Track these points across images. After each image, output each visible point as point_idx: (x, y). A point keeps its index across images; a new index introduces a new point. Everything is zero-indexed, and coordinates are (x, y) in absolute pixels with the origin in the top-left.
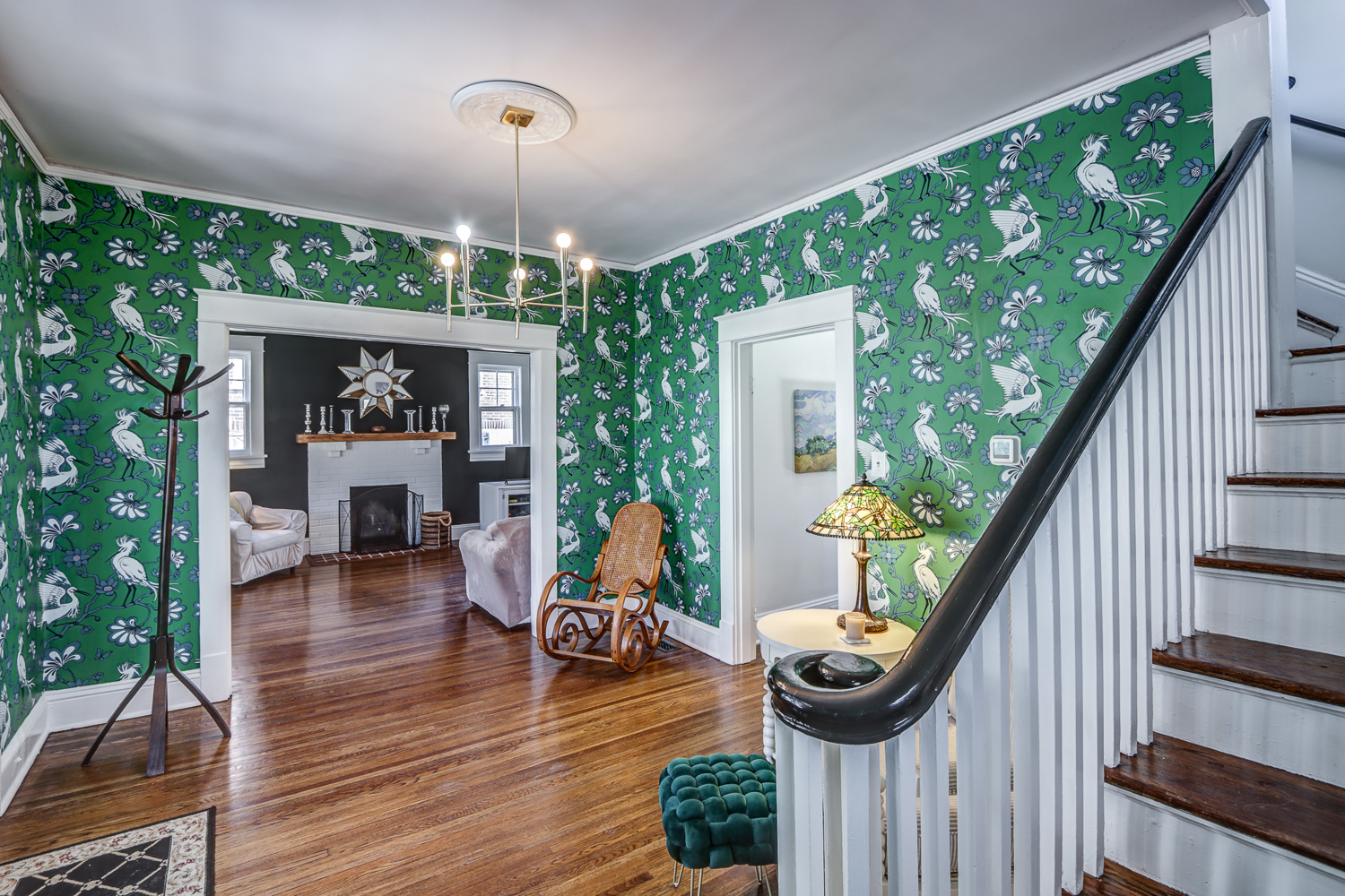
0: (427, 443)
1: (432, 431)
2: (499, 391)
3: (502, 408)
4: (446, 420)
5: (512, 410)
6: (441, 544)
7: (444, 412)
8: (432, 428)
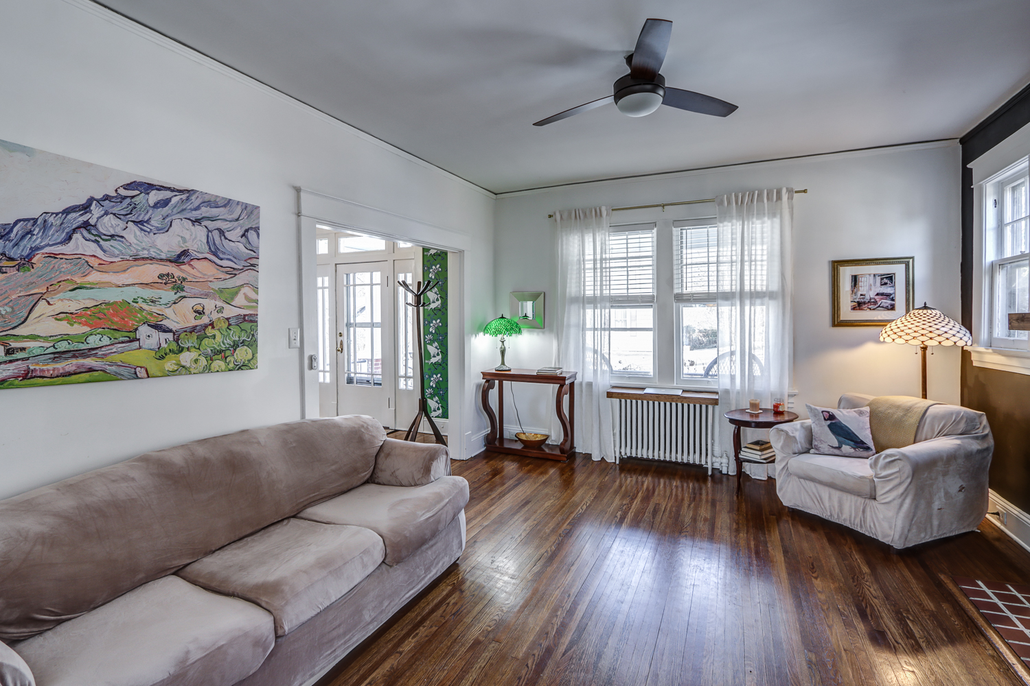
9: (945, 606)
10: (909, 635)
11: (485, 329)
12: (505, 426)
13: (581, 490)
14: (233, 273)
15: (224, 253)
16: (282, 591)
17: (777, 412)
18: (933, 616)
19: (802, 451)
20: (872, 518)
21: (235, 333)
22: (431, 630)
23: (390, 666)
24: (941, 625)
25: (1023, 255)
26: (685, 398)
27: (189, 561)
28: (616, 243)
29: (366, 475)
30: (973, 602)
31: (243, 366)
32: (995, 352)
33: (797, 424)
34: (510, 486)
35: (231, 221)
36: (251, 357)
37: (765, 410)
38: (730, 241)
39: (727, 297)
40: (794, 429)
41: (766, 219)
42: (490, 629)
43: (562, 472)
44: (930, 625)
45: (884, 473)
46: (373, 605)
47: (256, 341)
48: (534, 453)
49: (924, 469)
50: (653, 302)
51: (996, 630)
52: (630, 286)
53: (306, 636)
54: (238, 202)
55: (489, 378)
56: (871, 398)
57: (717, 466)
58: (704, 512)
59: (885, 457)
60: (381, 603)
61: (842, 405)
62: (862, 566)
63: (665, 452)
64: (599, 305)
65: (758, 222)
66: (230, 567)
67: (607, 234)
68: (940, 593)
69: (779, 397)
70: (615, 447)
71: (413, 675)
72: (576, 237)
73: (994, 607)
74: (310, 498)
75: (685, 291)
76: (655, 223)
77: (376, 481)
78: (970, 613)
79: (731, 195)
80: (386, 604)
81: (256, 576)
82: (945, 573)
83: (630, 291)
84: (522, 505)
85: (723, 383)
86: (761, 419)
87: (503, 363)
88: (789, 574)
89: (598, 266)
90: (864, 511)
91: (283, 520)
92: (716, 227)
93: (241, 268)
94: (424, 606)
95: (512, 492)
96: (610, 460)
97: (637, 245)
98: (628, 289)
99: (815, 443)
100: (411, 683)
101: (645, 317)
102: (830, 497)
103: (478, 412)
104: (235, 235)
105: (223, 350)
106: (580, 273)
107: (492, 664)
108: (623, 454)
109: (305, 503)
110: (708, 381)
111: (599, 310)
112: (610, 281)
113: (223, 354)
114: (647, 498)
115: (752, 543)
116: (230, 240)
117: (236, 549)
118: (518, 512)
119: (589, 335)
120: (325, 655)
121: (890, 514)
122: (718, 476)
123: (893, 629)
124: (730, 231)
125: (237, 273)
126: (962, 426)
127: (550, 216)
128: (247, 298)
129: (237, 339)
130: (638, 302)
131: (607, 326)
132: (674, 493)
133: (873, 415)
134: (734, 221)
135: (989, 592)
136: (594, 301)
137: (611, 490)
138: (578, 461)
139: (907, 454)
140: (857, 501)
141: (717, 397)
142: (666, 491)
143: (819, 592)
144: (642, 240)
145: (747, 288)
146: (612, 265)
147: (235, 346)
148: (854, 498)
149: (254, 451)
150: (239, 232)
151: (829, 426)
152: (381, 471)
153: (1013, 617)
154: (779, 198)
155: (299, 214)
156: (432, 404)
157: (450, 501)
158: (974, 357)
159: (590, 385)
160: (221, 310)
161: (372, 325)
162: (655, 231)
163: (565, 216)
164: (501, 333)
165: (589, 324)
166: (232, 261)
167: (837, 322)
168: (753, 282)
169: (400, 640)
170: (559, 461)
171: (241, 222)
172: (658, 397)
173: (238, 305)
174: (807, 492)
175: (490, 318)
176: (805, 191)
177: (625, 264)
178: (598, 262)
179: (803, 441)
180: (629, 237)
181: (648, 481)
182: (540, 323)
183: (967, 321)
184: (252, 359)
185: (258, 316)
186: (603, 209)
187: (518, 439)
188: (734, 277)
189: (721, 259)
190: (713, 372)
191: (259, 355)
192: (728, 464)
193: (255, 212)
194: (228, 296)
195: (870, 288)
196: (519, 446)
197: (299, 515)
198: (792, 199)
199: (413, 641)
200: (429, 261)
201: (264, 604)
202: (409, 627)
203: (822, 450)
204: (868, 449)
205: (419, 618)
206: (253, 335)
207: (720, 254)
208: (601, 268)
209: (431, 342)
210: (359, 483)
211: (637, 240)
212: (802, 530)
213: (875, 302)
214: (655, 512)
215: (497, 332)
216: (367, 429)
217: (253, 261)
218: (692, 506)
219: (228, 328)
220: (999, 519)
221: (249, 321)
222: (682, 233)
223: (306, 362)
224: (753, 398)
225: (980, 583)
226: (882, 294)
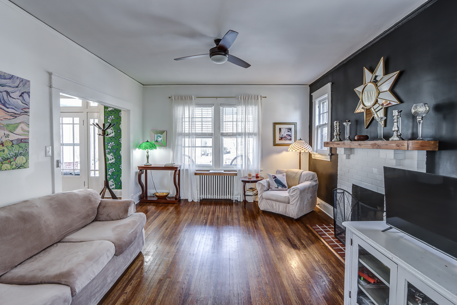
9: (310, 234)
10: (302, 244)
11: (140, 147)
12: (148, 190)
13: (187, 214)
14: (15, 116)
15: (10, 105)
16: (73, 275)
17: (257, 177)
18: (307, 237)
19: (267, 190)
20: (288, 210)
21: (16, 149)
22: (137, 280)
23: (122, 299)
24: (310, 240)
25: (325, 124)
26: (225, 173)
27: (2, 273)
28: (198, 111)
29: (94, 217)
30: (316, 231)
31: (20, 166)
32: (319, 154)
33: (264, 181)
34: (155, 216)
35: (13, 87)
36: (25, 162)
37: (253, 176)
38: (241, 113)
39: (240, 134)
40: (264, 182)
41: (253, 106)
42: (164, 274)
43: (176, 208)
44: (307, 240)
45: (292, 194)
46: (111, 275)
47: (28, 153)
48: (163, 201)
49: (303, 191)
50: (212, 136)
51: (323, 238)
52: (203, 129)
53: (84, 294)
54: (18, 77)
55: (141, 169)
56: (286, 170)
57: (236, 199)
58: (235, 216)
59: (292, 189)
60: (114, 273)
61: (277, 173)
62: (286, 226)
63: (218, 196)
64: (191, 137)
65: (251, 107)
66: (33, 271)
67: (194, 107)
68: (308, 230)
69: (257, 171)
70: (198, 195)
71: (135, 300)
72: (181, 107)
73: (321, 231)
74: (68, 231)
75: (224, 132)
76: (213, 104)
77: (98, 220)
78: (316, 235)
79: (242, 96)
80: (116, 273)
81: (53, 271)
82: (308, 224)
83: (203, 131)
84: (163, 223)
85: (239, 167)
86: (252, 180)
87: (148, 162)
88: (266, 232)
89: (191, 120)
90: (286, 208)
91: (53, 244)
92: (236, 108)
93: (19, 113)
94: (130, 272)
95: (157, 218)
96: (196, 201)
97: (206, 112)
98: (202, 130)
99: (270, 187)
100: (135, 303)
101: (209, 142)
102: (276, 205)
103: (136, 185)
104: (16, 95)
105: (9, 158)
106: (182, 123)
107: (169, 287)
108: (201, 198)
109: (65, 234)
110: (233, 167)
111: (191, 139)
112: (195, 127)
113: (9, 160)
114: (213, 214)
115: (253, 224)
116: (13, 98)
117: (31, 262)
118: (162, 226)
119: (187, 149)
120: (92, 301)
121: (294, 208)
122: (237, 202)
123: (298, 243)
124: (241, 109)
125: (17, 116)
126: (311, 178)
127: (170, 98)
128: (23, 129)
129: (17, 152)
130: (207, 136)
131: (194, 146)
132: (223, 210)
133: (287, 176)
134: (243, 106)
135: (319, 227)
136: (189, 135)
137: (199, 212)
138: (182, 202)
139: (298, 187)
140: (284, 205)
141: (237, 173)
142: (220, 210)
143: (276, 236)
144: (208, 111)
145: (247, 131)
146: (196, 120)
147: (16, 156)
148: (283, 204)
149: (35, 211)
150: (18, 93)
151: (275, 180)
152: (101, 215)
153: (326, 233)
154: (258, 99)
155: (50, 87)
156: (111, 183)
157: (140, 223)
158: (313, 156)
159: (187, 170)
160: (7, 136)
161: (74, 145)
162: (213, 107)
163: (176, 98)
164: (147, 148)
165: (187, 145)
166: (14, 109)
167: (275, 145)
168: (249, 129)
169: (124, 288)
170: (175, 203)
171: (20, 88)
172: (215, 174)
173: (18, 133)
174: (269, 204)
175: (141, 142)
176: (266, 97)
177: (201, 120)
178: (191, 118)
179: (267, 186)
180: (203, 109)
181: (212, 208)
182: (164, 145)
183: (310, 143)
184: (26, 162)
185: (29, 140)
186: (193, 97)
187: (155, 195)
188: (242, 127)
189: (238, 120)
190: (233, 163)
191: (30, 161)
192: (240, 198)
193: (28, 83)
194: (12, 129)
195: (284, 133)
196: (155, 199)
197: (62, 241)
198: (262, 100)
199: (131, 287)
200: (107, 114)
201: (63, 283)
202: (127, 282)
203: (273, 189)
204: (286, 187)
205: (130, 277)
206: (26, 150)
207: (238, 118)
208: (192, 121)
209: (109, 153)
210: (91, 222)
211: (206, 111)
212: (267, 217)
213: (286, 138)
214: (218, 218)
215: (146, 148)
216: (92, 195)
217: (26, 110)
218: (230, 214)
219: (12, 146)
220: (319, 206)
221: (24, 142)
222: (223, 109)
223: (55, 163)
224: (249, 172)
225: (317, 225)
226: (288, 135)
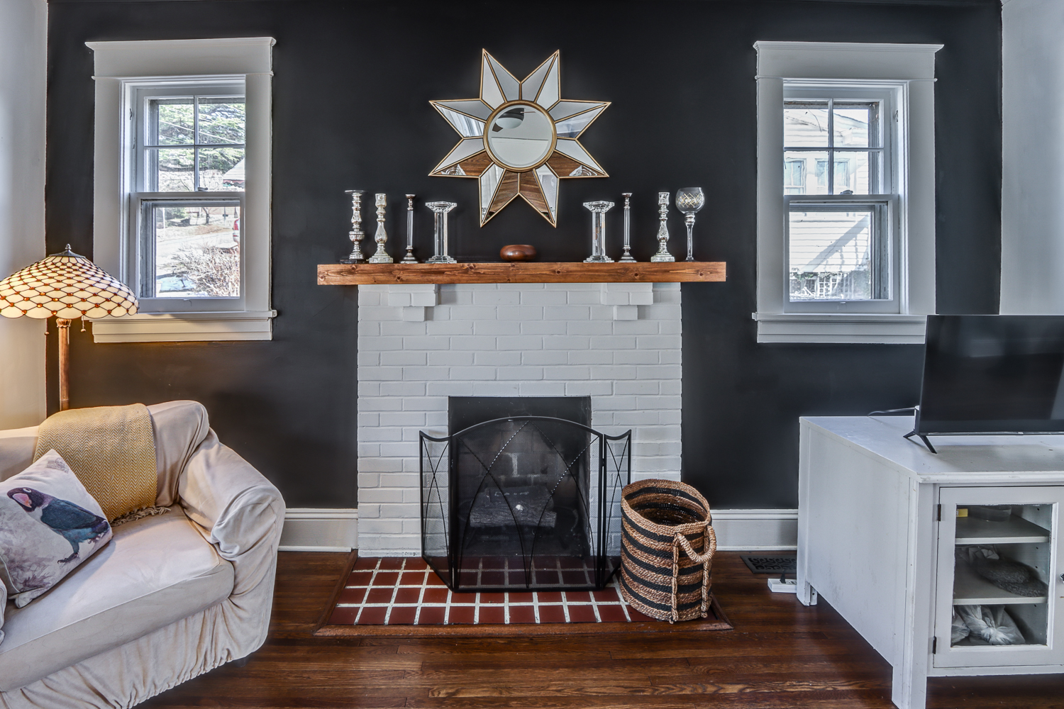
0: (643, 293)
1: (656, 259)
2: (836, 154)
3: (845, 202)
4: (697, 229)
5: (871, 208)
6: (680, 607)
7: (690, 209)
8: (656, 250)
151: (42, 518)
203: (50, 581)
204: (106, 526)
